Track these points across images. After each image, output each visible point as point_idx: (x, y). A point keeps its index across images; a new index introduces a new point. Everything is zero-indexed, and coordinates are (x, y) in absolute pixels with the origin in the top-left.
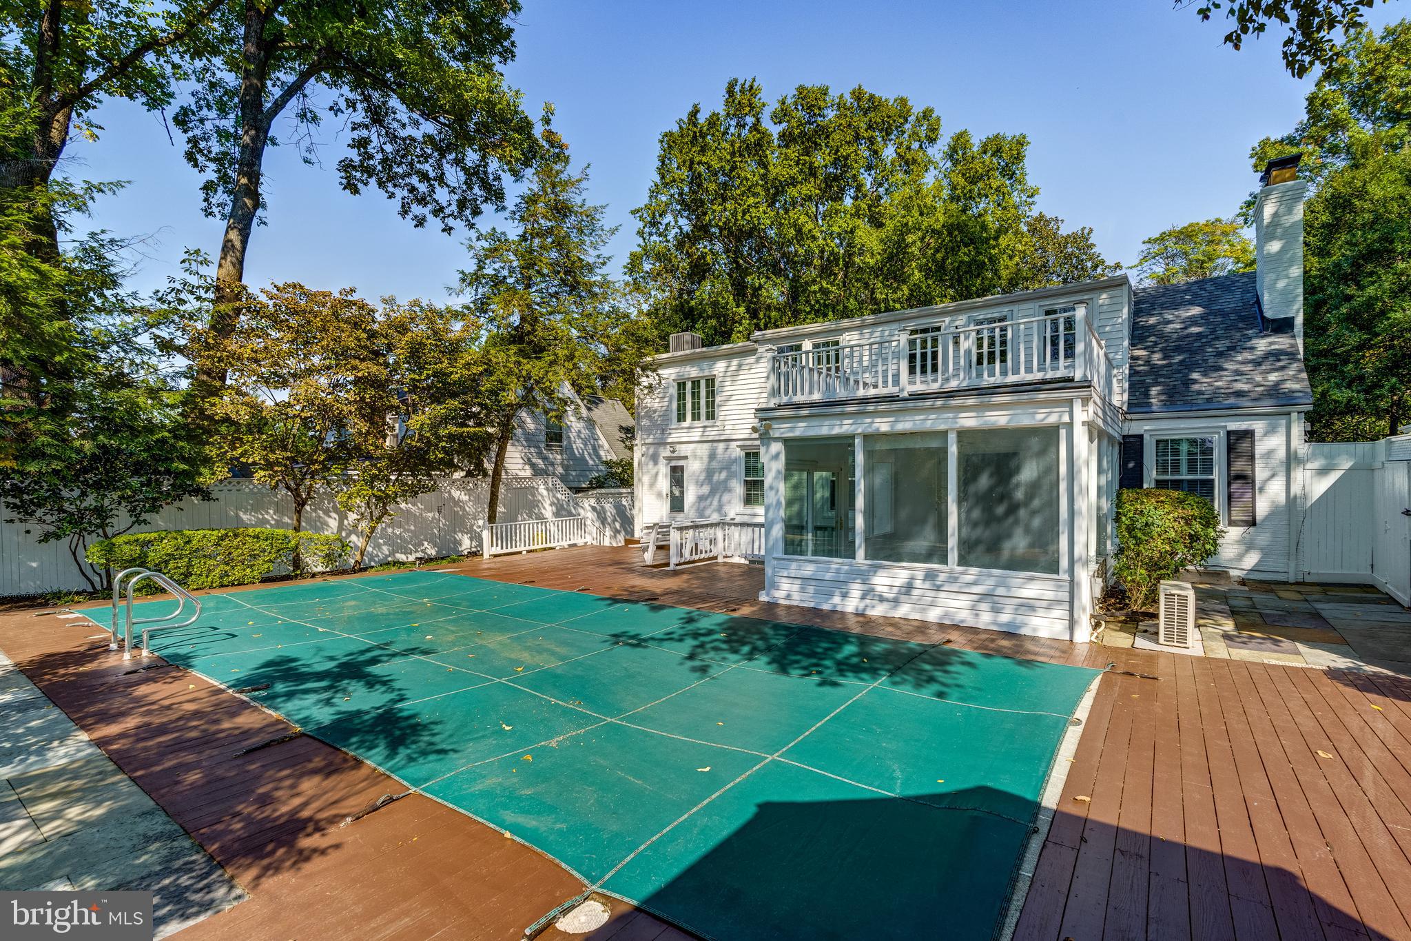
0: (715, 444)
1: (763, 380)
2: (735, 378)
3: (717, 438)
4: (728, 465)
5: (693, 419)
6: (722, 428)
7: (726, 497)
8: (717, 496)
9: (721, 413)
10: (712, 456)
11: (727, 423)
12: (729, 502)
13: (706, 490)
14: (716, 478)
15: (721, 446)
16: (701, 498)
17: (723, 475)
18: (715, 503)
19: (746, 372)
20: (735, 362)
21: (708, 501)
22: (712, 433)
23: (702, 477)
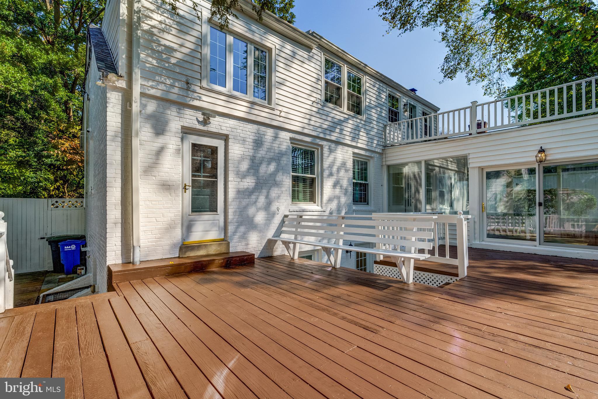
0: (263, 128)
1: (314, 80)
2: (289, 63)
3: (267, 121)
4: (277, 158)
5: (235, 88)
6: (277, 113)
7: (274, 192)
8: (264, 191)
9: (277, 94)
10: (258, 143)
11: (280, 108)
12: (279, 197)
13: (249, 182)
14: (263, 169)
15: (270, 132)
16: (242, 193)
17: (272, 167)
18: (262, 200)
19: (299, 63)
20: (289, 48)
21: (253, 197)
22: (263, 115)
23: (245, 166)
